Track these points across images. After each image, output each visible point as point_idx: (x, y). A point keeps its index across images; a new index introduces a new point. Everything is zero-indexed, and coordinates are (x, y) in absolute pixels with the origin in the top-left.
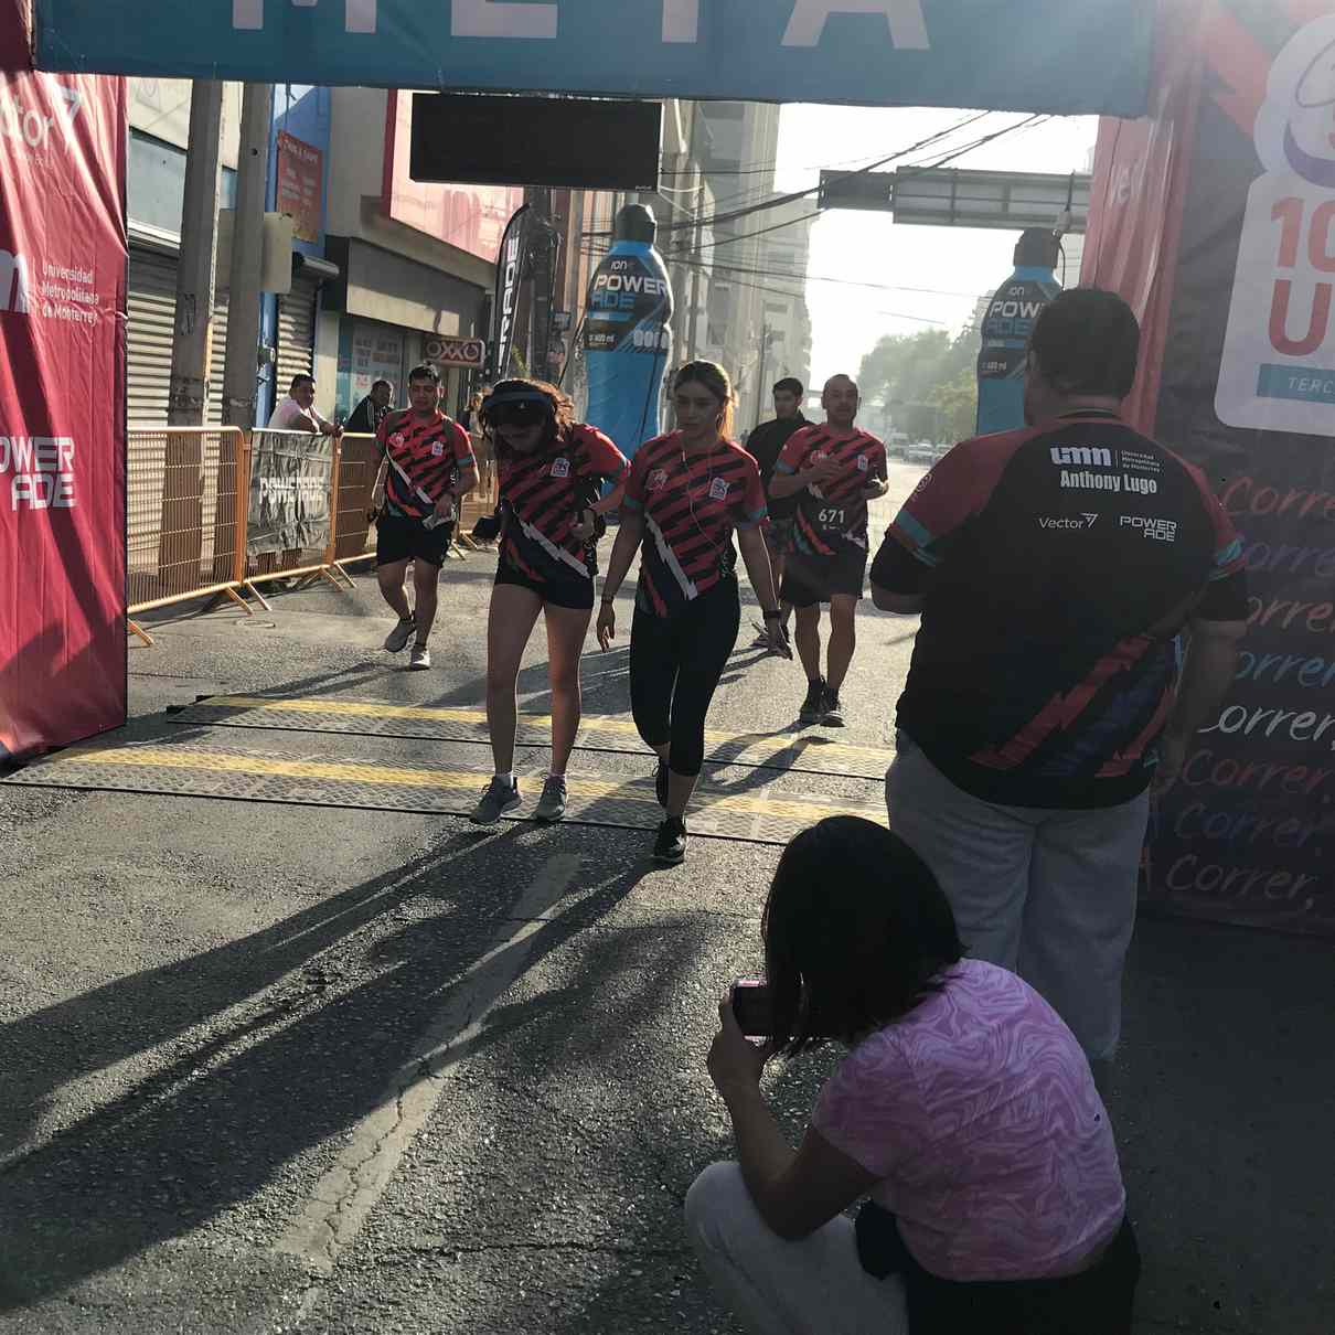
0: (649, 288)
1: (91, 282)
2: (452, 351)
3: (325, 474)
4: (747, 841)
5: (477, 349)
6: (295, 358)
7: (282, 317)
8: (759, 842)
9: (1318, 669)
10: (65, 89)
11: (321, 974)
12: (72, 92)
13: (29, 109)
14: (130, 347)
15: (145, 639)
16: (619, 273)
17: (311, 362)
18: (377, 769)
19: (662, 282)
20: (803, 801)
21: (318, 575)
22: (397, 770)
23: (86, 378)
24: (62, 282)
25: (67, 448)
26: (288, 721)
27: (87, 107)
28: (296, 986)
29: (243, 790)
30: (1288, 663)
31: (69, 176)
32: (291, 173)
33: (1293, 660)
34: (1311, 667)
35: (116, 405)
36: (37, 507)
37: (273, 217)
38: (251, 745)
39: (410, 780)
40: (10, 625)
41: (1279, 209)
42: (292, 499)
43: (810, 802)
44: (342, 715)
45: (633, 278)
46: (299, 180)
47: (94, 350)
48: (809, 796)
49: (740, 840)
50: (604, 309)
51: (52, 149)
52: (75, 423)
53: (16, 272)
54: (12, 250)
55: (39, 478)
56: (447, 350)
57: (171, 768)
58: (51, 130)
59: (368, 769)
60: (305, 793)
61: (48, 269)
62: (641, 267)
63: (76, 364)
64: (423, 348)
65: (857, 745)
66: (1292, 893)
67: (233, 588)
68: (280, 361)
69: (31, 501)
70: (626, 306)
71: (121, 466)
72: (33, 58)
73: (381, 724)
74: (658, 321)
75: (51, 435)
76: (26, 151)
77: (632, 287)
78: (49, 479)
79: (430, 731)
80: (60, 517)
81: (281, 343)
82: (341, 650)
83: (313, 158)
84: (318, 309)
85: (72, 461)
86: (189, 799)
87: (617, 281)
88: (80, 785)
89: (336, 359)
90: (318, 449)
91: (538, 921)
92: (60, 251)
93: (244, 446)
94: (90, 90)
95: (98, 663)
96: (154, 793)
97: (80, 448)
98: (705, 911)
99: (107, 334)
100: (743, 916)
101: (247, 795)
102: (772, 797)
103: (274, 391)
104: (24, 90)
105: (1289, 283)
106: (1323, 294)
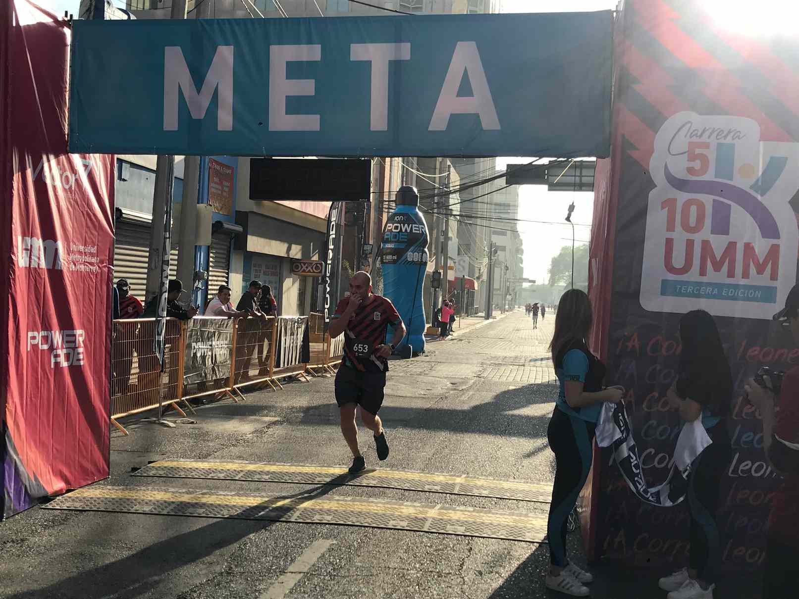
0: (415, 230)
1: (94, 252)
2: (307, 268)
3: (228, 339)
4: (422, 531)
5: (318, 265)
6: (219, 276)
7: (211, 255)
8: (428, 532)
10: (84, 160)
12: (88, 160)
13: (65, 171)
15: (124, 432)
16: (399, 222)
17: (227, 278)
18: (234, 498)
19: (420, 226)
20: (458, 510)
21: (224, 394)
22: (244, 498)
23: (92, 299)
24: (80, 253)
25: (81, 335)
26: (193, 474)
27: (95, 168)
29: (163, 509)
31: (85, 202)
32: (216, 180)
36: (64, 366)
37: (201, 206)
38: (173, 487)
39: (250, 503)
40: (49, 426)
41: (664, 204)
42: (210, 353)
43: (462, 511)
44: (222, 470)
45: (406, 225)
46: (221, 183)
47: (96, 284)
48: (462, 508)
50: (390, 242)
51: (77, 189)
52: (85, 324)
53: (57, 250)
54: (55, 240)
55: (65, 351)
56: (304, 267)
57: (128, 499)
58: (76, 180)
59: (230, 497)
60: (195, 511)
61: (73, 247)
62: (411, 219)
63: (86, 292)
64: (291, 267)
65: (497, 480)
67: (175, 403)
68: (210, 278)
69: (61, 363)
70: (403, 240)
71: (109, 342)
72: (68, 148)
73: (242, 474)
74: (421, 246)
75: (72, 328)
76: (63, 192)
77: (406, 230)
78: (71, 351)
79: (267, 477)
80: (76, 371)
81: (211, 269)
82: (230, 435)
83: (229, 171)
84: (232, 248)
85: (83, 342)
86: (135, 515)
87: (398, 226)
88: (80, 509)
89: (242, 275)
90: (225, 326)
91: (300, 573)
92: (80, 238)
93: (183, 327)
94: (96, 161)
95: (95, 446)
96: (118, 512)
97: (87, 333)
98: (388, 567)
99: (103, 277)
100: (408, 570)
101: (165, 512)
102: (441, 508)
103: (207, 294)
104: (63, 165)
105: (672, 239)
106: (690, 244)
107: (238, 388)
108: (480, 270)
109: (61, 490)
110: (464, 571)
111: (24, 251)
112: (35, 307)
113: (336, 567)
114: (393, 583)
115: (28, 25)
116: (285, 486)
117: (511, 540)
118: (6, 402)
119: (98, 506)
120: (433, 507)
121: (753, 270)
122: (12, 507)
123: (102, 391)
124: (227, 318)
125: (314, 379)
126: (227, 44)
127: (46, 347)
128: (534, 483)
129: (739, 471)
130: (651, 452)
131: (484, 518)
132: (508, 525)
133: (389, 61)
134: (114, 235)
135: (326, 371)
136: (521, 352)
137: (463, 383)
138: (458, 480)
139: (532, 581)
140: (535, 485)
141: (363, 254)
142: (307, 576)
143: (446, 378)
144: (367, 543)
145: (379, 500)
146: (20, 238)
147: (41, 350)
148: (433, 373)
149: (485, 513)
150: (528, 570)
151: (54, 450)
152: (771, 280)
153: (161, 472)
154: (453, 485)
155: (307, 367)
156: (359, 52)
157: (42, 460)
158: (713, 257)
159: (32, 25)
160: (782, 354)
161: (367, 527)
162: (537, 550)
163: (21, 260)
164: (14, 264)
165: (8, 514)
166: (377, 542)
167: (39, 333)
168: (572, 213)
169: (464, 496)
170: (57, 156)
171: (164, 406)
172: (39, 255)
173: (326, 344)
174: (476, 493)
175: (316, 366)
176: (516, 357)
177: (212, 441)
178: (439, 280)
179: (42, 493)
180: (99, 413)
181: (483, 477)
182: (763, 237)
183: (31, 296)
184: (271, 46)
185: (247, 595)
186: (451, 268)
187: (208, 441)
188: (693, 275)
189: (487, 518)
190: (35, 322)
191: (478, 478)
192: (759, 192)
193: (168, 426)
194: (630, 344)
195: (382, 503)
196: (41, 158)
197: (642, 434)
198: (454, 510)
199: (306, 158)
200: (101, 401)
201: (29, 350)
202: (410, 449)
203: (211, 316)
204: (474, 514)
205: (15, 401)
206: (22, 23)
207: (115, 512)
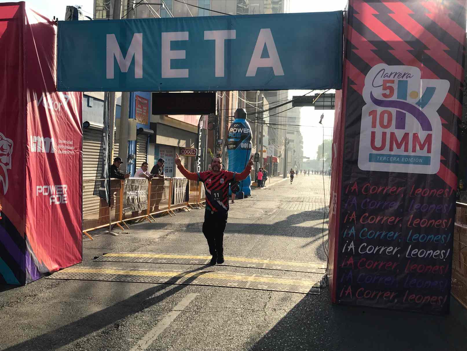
1: (72, 144)
2: (188, 152)
3: (146, 189)
4: (245, 288)
5: (194, 150)
6: (142, 157)
7: (137, 146)
8: (248, 289)
9: (392, 235)
10: (65, 95)
11: (119, 325)
12: (67, 95)
13: (55, 101)
14: (83, 159)
15: (91, 238)
16: (236, 127)
17: (146, 158)
18: (147, 272)
19: (248, 129)
20: (264, 277)
21: (145, 218)
22: (152, 272)
23: (71, 168)
24: (64, 144)
25: (65, 188)
26: (126, 260)
27: (71, 99)
28: (111, 328)
29: (109, 278)
30: (384, 234)
31: (65, 117)
32: (140, 106)
33: (385, 232)
34: (390, 234)
35: (79, 176)
36: (57, 204)
37: (131, 120)
38: (115, 266)
39: (155, 274)
40: (49, 236)
41: (370, 113)
42: (137, 197)
43: (266, 277)
44: (141, 257)
45: (240, 129)
46: (142, 108)
47: (73, 161)
48: (267, 276)
49: (243, 288)
51: (61, 111)
52: (67, 181)
53: (51, 143)
54: (50, 137)
55: (57, 196)
56: (187, 152)
57: (91, 273)
58: (61, 106)
59: (145, 272)
60: (126, 279)
61: (60, 141)
63: (68, 165)
64: (180, 152)
65: (286, 261)
66: (391, 298)
67: (119, 223)
68: (137, 158)
69: (55, 202)
70: (239, 137)
71: (81, 191)
72: (57, 89)
73: (151, 260)
76: (54, 112)
78: (60, 196)
79: (165, 261)
80: (63, 206)
81: (137, 153)
82: (146, 239)
83: (146, 102)
84: (148, 142)
85: (67, 191)
86: (95, 281)
87: (236, 130)
88: (66, 278)
89: (154, 157)
90: (144, 183)
91: (180, 311)
92: (64, 136)
93: (122, 183)
94: (72, 96)
95: (74, 246)
96: (85, 280)
97: (69, 187)
98: (226, 307)
99: (77, 157)
100: (237, 308)
101: (110, 280)
102: (255, 276)
103: (135, 166)
104: (54, 97)
105: (375, 132)
106: (384, 134)
107: (152, 215)
108: (280, 152)
109: (56, 269)
110: (266, 309)
111: (34, 144)
112: (40, 173)
113: (199, 307)
114: (228, 316)
115: (34, 24)
116: (174, 266)
117: (293, 292)
118: (26, 222)
119: (75, 277)
120: (251, 276)
121: (418, 148)
122: (30, 278)
123: (78, 217)
124: (145, 178)
125: (193, 210)
126: (139, 33)
127: (47, 194)
128: (305, 263)
129: (412, 255)
130: (365, 245)
131: (278, 281)
132: (290, 285)
133: (225, 40)
134: (82, 134)
135: (199, 206)
136: (302, 195)
137: (270, 211)
138: (265, 261)
139: (302, 314)
140: (306, 263)
141: (218, 144)
142: (184, 312)
143: (261, 209)
144: (216, 295)
145: (223, 272)
146: (31, 137)
147: (45, 196)
148: (255, 206)
149: (279, 279)
150: (300, 308)
151: (52, 248)
152: (428, 153)
153: (110, 259)
154: (262, 264)
155: (189, 204)
156: (209, 35)
157: (46, 254)
158: (396, 141)
159: (37, 24)
160: (434, 192)
161: (216, 286)
162: (305, 298)
163: (32, 148)
164: (28, 150)
165: (28, 282)
166: (221, 294)
167: (42, 186)
168: (323, 119)
169: (268, 270)
170: (50, 93)
171: (112, 225)
172: (41, 145)
173: (198, 192)
174: (274, 268)
175: (193, 203)
176: (299, 198)
177: (137, 242)
178: (258, 158)
179: (46, 270)
180: (76, 228)
181: (279, 260)
182: (423, 130)
183: (38, 168)
184: (162, 33)
185: (151, 323)
186: (265, 151)
187: (135, 242)
188: (386, 151)
189: (279, 281)
190: (40, 181)
191: (276, 260)
192: (421, 106)
193: (115, 235)
194: (353, 188)
195: (225, 274)
196: (42, 94)
197: (360, 236)
198: (263, 277)
199: (181, 92)
200: (77, 222)
201: (37, 195)
202: (240, 245)
203: (137, 177)
204: (273, 279)
205: (31, 222)
206: (30, 23)
207: (84, 280)
